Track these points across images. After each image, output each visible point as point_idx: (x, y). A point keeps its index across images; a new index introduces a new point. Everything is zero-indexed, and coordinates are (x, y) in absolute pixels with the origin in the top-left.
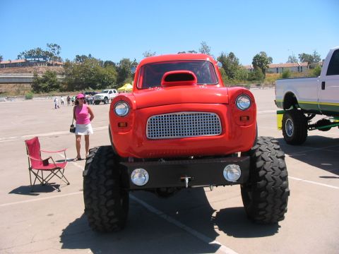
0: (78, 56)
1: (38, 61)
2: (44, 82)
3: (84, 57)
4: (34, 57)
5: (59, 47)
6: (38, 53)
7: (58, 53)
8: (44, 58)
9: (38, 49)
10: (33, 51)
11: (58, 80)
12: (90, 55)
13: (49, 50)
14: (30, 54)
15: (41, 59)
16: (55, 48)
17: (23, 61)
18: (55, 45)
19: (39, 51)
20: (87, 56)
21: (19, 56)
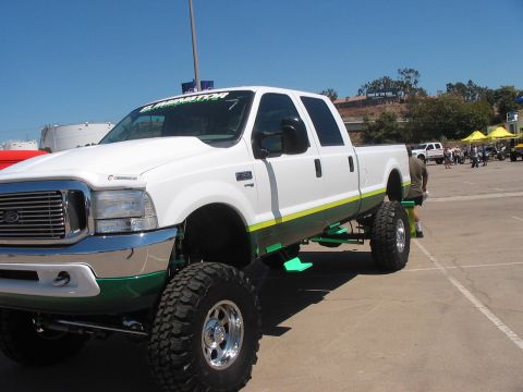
0: (450, 86)
1: (385, 97)
2: (378, 130)
3: (460, 86)
4: (379, 91)
5: (417, 73)
6: (386, 84)
7: (416, 82)
8: (395, 91)
9: (385, 78)
10: (376, 83)
11: (400, 126)
12: (470, 82)
13: (402, 78)
14: (375, 87)
15: (389, 94)
16: (411, 74)
17: (365, 97)
18: (411, 71)
19: (387, 81)
20: (465, 83)
21: (360, 90)
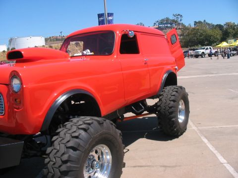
0: (195, 22)
1: (167, 26)
3: (200, 22)
4: (164, 24)
5: (181, 16)
6: (167, 21)
7: (181, 20)
8: (171, 24)
10: (163, 20)
12: (205, 21)
13: (174, 18)
14: (162, 22)
15: (169, 25)
16: (179, 17)
17: (157, 27)
18: (179, 15)
19: (167, 19)
20: (203, 21)
21: (155, 24)
